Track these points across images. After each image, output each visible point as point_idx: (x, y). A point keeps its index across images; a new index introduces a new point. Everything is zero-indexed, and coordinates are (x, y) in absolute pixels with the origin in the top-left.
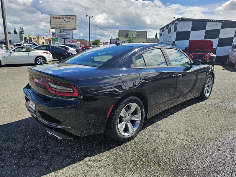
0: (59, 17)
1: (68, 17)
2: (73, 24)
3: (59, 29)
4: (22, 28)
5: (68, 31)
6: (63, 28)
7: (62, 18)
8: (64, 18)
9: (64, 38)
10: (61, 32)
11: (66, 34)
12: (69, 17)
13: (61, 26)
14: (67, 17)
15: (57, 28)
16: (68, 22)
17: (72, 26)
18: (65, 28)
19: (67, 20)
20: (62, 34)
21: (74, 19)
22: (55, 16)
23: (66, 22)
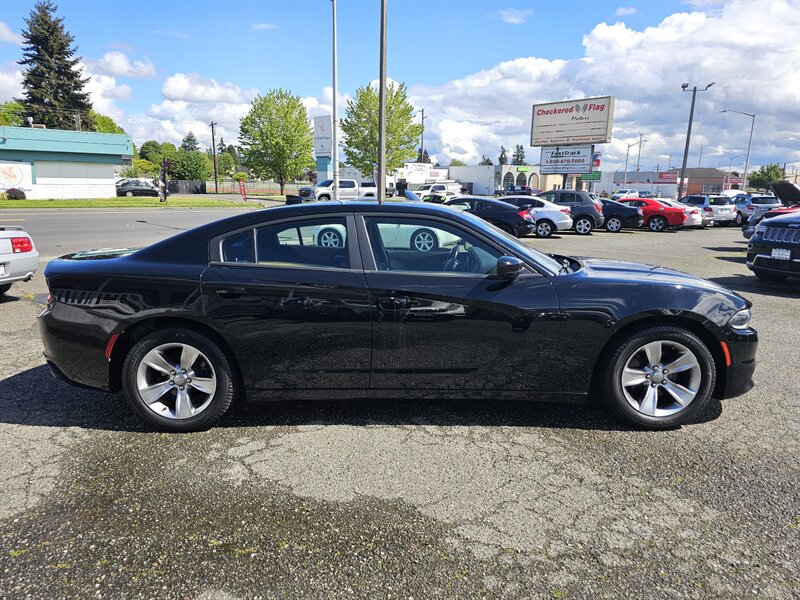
0: (558, 107)
1: (586, 105)
2: (597, 125)
3: (552, 146)
4: (522, 147)
5: (580, 150)
6: (565, 142)
7: (566, 111)
8: (571, 110)
9: (564, 171)
10: (558, 155)
11: (571, 159)
12: (589, 103)
13: (560, 134)
14: (582, 105)
15: (549, 143)
16: (584, 121)
17: (596, 132)
18: (571, 141)
19: (581, 114)
20: (560, 159)
21: (602, 108)
22: (546, 109)
23: (579, 121)
